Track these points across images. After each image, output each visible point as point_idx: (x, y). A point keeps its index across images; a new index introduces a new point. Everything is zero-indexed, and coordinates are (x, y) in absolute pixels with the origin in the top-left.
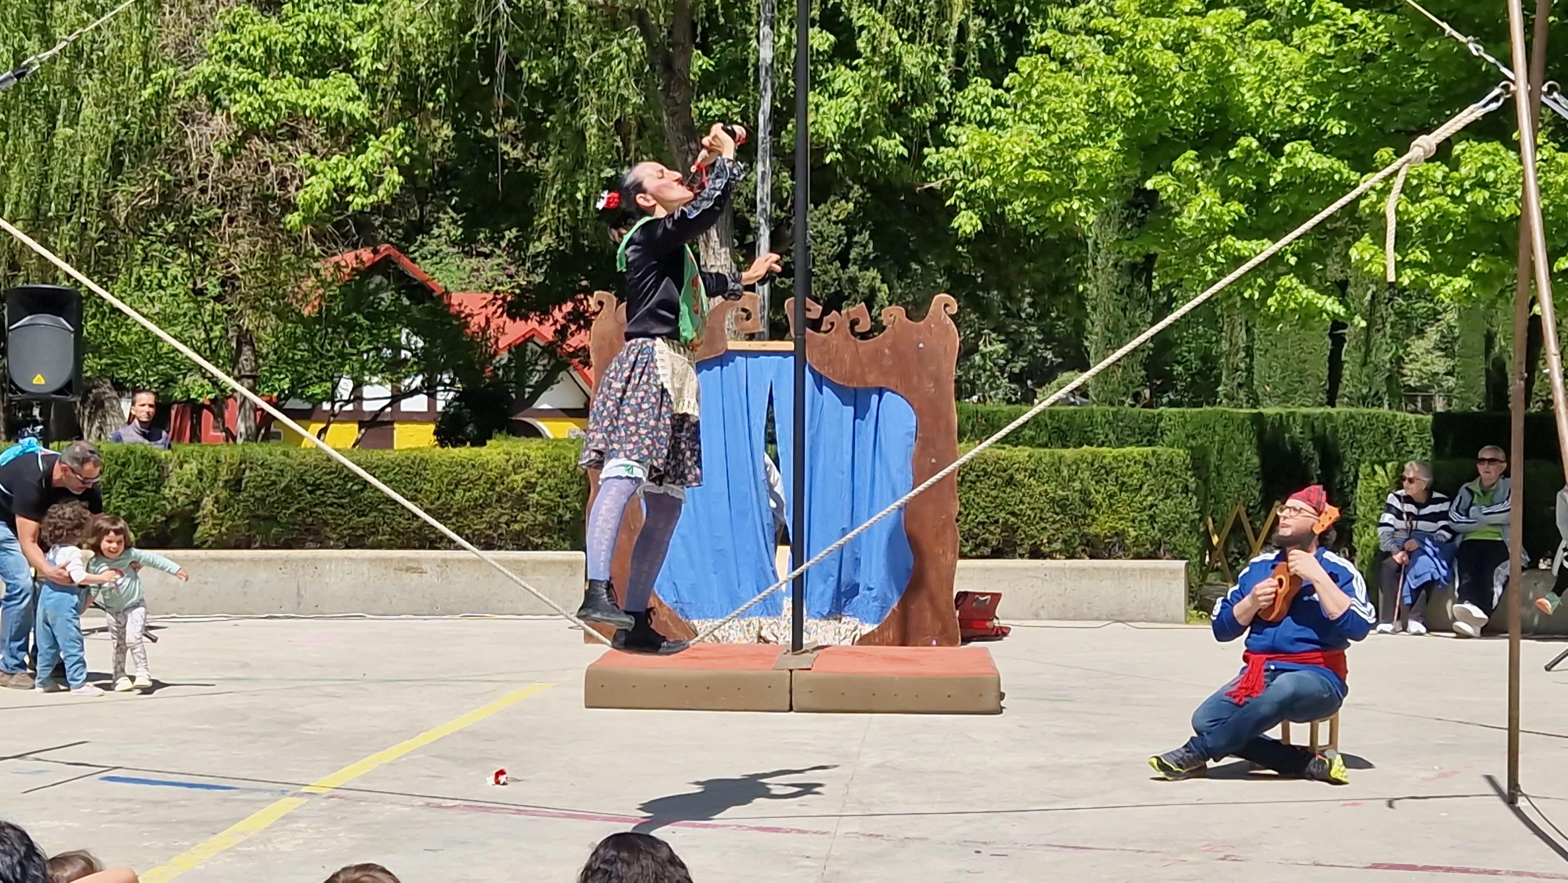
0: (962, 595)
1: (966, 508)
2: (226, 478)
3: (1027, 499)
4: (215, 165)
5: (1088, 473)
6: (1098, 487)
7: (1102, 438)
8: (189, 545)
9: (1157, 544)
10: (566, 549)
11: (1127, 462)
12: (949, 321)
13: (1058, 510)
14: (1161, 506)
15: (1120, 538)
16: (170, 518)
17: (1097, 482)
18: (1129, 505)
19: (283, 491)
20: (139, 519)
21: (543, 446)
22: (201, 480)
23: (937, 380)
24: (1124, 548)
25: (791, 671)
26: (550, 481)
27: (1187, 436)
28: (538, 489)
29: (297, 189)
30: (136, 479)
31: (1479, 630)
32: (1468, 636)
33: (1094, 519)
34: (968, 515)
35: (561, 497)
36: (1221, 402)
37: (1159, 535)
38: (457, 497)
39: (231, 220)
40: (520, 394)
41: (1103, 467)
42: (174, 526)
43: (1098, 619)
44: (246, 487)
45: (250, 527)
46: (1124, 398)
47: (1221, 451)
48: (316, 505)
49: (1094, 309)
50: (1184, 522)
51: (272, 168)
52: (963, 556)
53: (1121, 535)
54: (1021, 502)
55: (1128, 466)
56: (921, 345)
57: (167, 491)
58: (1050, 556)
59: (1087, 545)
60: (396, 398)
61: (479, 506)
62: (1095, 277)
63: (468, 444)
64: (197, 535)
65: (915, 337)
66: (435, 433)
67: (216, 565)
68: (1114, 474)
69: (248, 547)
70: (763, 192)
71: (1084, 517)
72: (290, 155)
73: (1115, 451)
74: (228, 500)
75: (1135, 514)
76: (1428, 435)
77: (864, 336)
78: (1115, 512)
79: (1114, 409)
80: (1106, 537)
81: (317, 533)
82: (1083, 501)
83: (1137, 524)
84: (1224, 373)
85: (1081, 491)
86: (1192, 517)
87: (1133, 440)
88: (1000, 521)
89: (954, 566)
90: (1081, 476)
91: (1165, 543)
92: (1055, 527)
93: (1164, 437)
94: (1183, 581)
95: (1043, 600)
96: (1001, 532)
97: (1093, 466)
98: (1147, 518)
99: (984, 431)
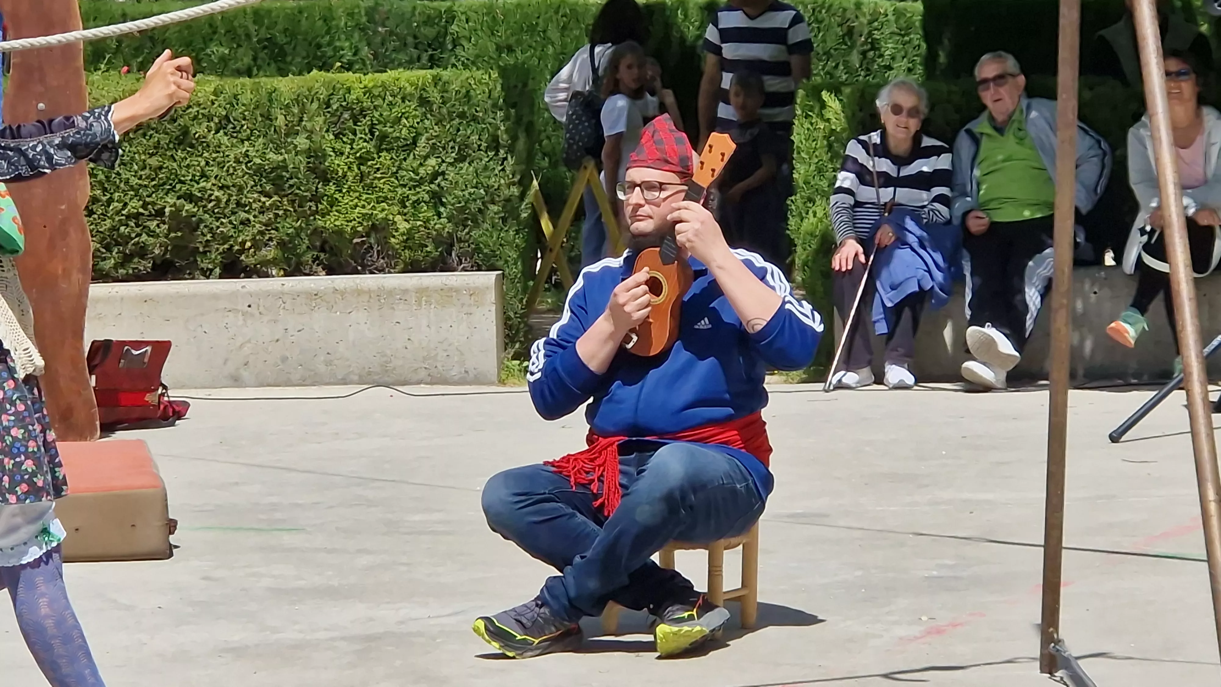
1: (105, 190)
3: (214, 171)
5: (321, 119)
7: (348, 55)
9: (446, 243)
11: (389, 99)
13: (269, 187)
14: (451, 174)
15: (381, 235)
17: (336, 136)
18: (394, 174)
24: (387, 252)
27: (499, 49)
31: (1003, 376)
32: (986, 388)
33: (333, 203)
34: (110, 201)
37: (449, 227)
41: (346, 109)
43: (344, 382)
50: (493, 202)
52: (101, 276)
53: (381, 228)
54: (203, 175)
55: (391, 105)
59: (322, 250)
68: (366, 121)
71: (316, 198)
73: (370, 79)
75: (407, 191)
76: (916, 37)
78: (371, 186)
80: (355, 234)
82: (312, 170)
83: (409, 209)
85: (308, 152)
86: (506, 192)
87: (403, 57)
88: (167, 210)
89: (83, 294)
90: (309, 126)
91: (460, 240)
92: (264, 218)
93: (458, 50)
94: (493, 308)
95: (247, 350)
96: (170, 230)
97: (328, 106)
98: (427, 197)
99: (137, 49)
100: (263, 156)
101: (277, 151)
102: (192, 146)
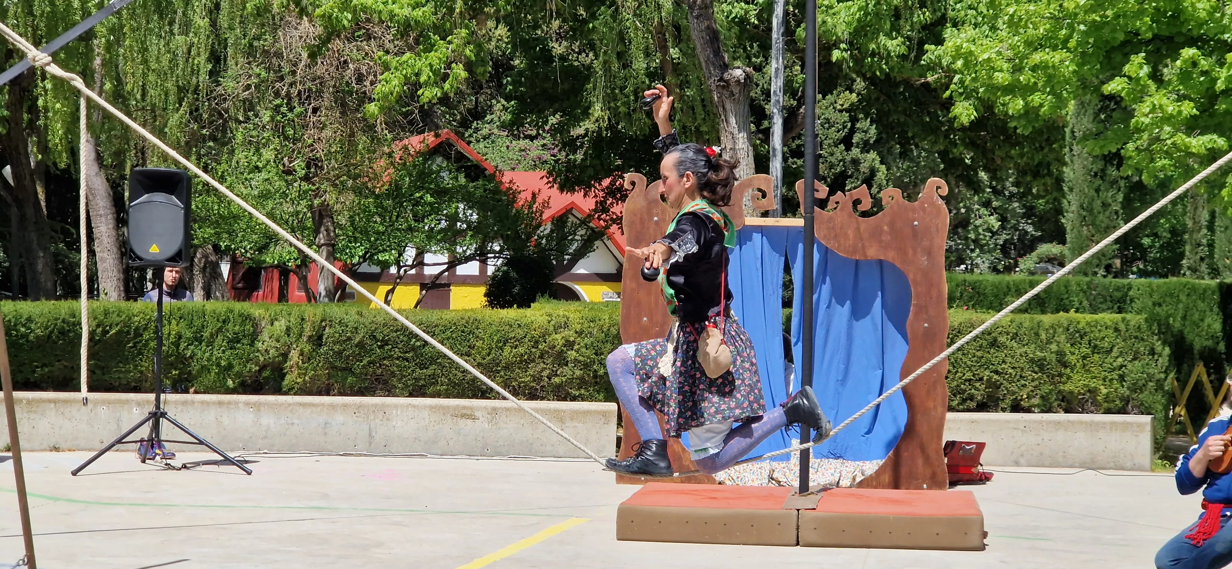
0: (951, 445)
1: (954, 367)
2: (310, 334)
3: (1009, 359)
4: (303, 63)
5: (1063, 337)
6: (1072, 350)
7: (1077, 304)
8: (278, 391)
9: (1126, 401)
10: (601, 401)
11: (1099, 327)
12: (941, 202)
13: (1036, 369)
14: (1130, 366)
15: (1092, 395)
16: (263, 368)
17: (1072, 345)
18: (1101, 365)
19: (357, 346)
20: (237, 369)
21: (580, 308)
22: (289, 335)
23: (929, 253)
24: (1095, 403)
25: (798, 510)
26: (586, 340)
27: (1154, 304)
28: (576, 347)
29: (372, 83)
30: (234, 333)
33: (1069, 378)
34: (957, 372)
35: (596, 354)
36: (1184, 274)
37: (1128, 393)
38: (506, 353)
39: (315, 110)
40: (560, 261)
41: (1077, 332)
42: (266, 373)
43: (1071, 466)
44: (326, 343)
45: (329, 376)
46: (1097, 270)
47: (1184, 318)
48: (384, 359)
49: (1071, 190)
50: (1151, 381)
51: (351, 66)
52: (951, 409)
53: (1093, 392)
54: (1004, 362)
55: (1100, 331)
56: (916, 223)
57: (260, 344)
58: (1028, 410)
59: (1063, 401)
60: (452, 265)
61: (524, 362)
62: (1072, 162)
63: (515, 306)
64: (285, 383)
65: (911, 215)
66: (486, 295)
67: (301, 410)
68: (1087, 338)
69: (328, 394)
70: (777, 85)
71: (1060, 375)
72: (367, 54)
73: (1089, 317)
74: (311, 353)
75: (1106, 373)
77: (864, 214)
78: (1088, 370)
79: (1087, 279)
80: (1080, 394)
81: (386, 382)
82: (1059, 361)
83: (1107, 383)
84: (1188, 248)
85: (1058, 353)
86: (1158, 376)
87: (1104, 306)
88: (985, 378)
89: (943, 418)
90: (1058, 339)
91: (1133, 399)
92: (1033, 384)
93: (1133, 305)
94: (1149, 434)
95: (1023, 448)
96: (986, 388)
97: (1068, 330)
98: (1117, 377)
99: (971, 298)
100: (1034, 353)
101: (1041, 352)
102: (998, 347)
